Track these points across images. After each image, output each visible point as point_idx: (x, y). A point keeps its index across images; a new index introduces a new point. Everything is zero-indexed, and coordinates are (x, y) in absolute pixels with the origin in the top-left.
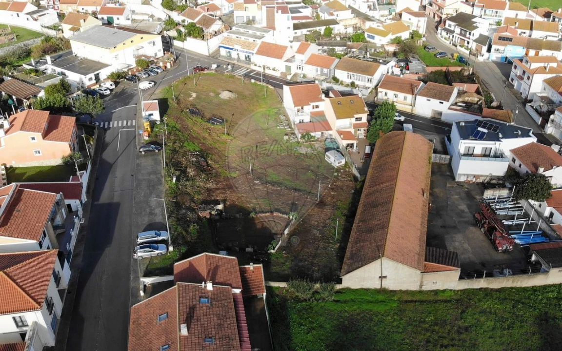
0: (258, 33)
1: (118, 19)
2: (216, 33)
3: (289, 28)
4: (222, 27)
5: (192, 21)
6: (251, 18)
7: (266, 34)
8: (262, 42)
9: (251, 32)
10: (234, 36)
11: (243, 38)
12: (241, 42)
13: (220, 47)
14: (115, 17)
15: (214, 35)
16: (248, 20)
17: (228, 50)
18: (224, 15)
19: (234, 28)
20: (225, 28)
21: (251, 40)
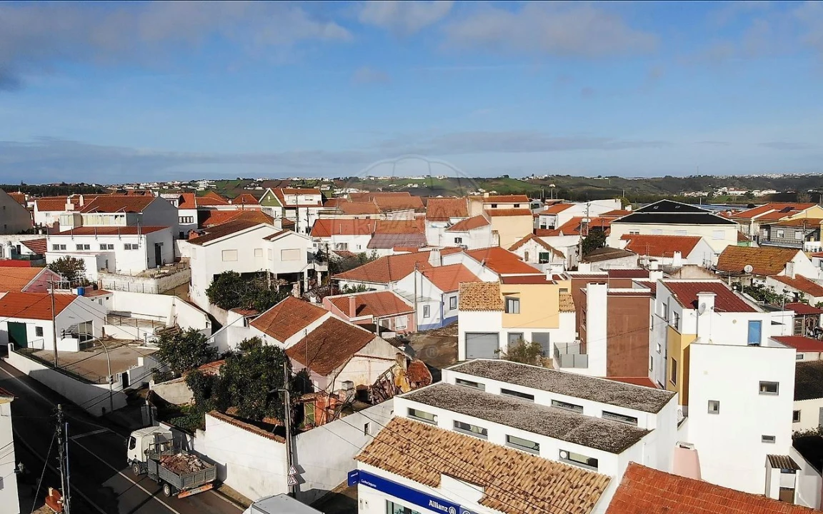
0: (593, 410)
1: (40, 331)
2: (364, 397)
3: (770, 388)
4: (397, 371)
5: (271, 341)
6: (528, 339)
7: (645, 420)
8: (635, 471)
9: (543, 398)
10: (445, 419)
11: (497, 434)
12: (485, 459)
13: (357, 477)
14: (31, 325)
15: (348, 408)
16: (516, 345)
17: (402, 503)
18: (420, 333)
19: (449, 377)
20: (411, 371)
21: (551, 449)
